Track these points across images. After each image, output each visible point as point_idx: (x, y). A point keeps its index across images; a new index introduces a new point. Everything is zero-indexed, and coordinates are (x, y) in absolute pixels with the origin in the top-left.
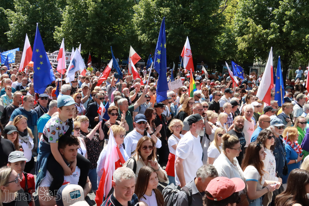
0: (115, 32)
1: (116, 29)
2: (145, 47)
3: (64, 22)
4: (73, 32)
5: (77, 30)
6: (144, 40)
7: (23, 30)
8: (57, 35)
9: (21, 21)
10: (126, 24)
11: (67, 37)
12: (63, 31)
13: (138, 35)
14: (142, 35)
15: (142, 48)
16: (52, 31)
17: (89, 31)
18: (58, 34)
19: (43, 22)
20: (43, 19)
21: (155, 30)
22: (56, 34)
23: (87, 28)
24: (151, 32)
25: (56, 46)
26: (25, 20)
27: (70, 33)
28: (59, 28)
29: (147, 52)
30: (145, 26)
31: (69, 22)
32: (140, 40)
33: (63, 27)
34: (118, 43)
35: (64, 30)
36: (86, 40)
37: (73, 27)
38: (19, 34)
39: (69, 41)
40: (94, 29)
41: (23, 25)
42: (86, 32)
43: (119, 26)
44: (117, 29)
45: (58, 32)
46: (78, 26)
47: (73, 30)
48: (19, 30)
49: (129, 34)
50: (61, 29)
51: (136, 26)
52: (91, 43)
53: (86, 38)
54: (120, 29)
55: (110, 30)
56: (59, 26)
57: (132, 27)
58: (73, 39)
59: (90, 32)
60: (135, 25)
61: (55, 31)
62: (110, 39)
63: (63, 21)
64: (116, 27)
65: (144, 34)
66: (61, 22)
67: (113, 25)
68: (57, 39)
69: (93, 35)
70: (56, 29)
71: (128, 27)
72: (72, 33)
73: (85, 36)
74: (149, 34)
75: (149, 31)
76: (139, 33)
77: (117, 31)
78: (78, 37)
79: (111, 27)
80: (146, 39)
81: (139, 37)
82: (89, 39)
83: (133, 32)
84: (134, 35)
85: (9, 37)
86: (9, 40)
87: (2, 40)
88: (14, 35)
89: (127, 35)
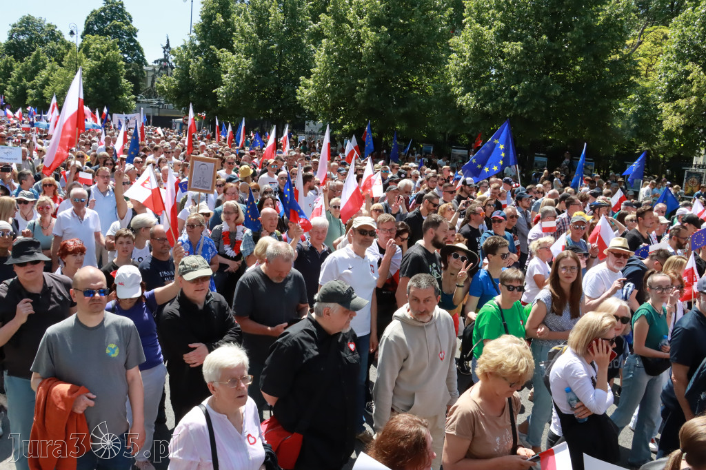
0: (411, 89)
1: (414, 83)
2: (470, 119)
3: (317, 70)
4: (333, 88)
5: (340, 84)
6: (468, 105)
8: (303, 93)
9: (243, 69)
10: (434, 74)
11: (321, 96)
12: (313, 87)
13: (456, 96)
14: (465, 95)
15: (464, 122)
16: (295, 87)
17: (362, 85)
18: (306, 91)
19: (279, 69)
20: (280, 65)
21: (490, 86)
22: (301, 91)
23: (360, 81)
24: (484, 90)
25: (300, 114)
26: (249, 67)
27: (328, 91)
28: (308, 80)
29: (473, 128)
30: (472, 78)
31: (326, 70)
32: (461, 106)
33: (315, 77)
34: (417, 110)
35: (317, 84)
36: (356, 104)
37: (333, 79)
38: (237, 91)
39: (325, 105)
40: (371, 83)
41: (244, 77)
42: (357, 88)
43: (420, 79)
44: (417, 85)
45: (305, 88)
46: (343, 76)
47: (332, 84)
48: (238, 84)
49: (439, 94)
50: (311, 82)
51: (453, 78)
52: (366, 108)
53: (357, 100)
54: (422, 84)
55: (402, 86)
56: (308, 77)
57: (446, 80)
58: (332, 102)
59: (365, 88)
60: (452, 75)
61: (300, 85)
62: (402, 103)
63: (316, 67)
64: (414, 80)
66: (312, 70)
67: (408, 76)
68: (302, 101)
69: (369, 93)
70: (301, 83)
71: (439, 79)
72: (331, 89)
73: (355, 96)
74: (479, 94)
75: (479, 88)
76: (458, 91)
77: (416, 88)
78: (341, 96)
79: (404, 80)
80: (471, 103)
81: (459, 101)
82: (362, 101)
83: (448, 88)
84: (448, 95)
85: (221, 98)
86: (220, 103)
87: (209, 103)
88: (229, 94)
89: (436, 95)
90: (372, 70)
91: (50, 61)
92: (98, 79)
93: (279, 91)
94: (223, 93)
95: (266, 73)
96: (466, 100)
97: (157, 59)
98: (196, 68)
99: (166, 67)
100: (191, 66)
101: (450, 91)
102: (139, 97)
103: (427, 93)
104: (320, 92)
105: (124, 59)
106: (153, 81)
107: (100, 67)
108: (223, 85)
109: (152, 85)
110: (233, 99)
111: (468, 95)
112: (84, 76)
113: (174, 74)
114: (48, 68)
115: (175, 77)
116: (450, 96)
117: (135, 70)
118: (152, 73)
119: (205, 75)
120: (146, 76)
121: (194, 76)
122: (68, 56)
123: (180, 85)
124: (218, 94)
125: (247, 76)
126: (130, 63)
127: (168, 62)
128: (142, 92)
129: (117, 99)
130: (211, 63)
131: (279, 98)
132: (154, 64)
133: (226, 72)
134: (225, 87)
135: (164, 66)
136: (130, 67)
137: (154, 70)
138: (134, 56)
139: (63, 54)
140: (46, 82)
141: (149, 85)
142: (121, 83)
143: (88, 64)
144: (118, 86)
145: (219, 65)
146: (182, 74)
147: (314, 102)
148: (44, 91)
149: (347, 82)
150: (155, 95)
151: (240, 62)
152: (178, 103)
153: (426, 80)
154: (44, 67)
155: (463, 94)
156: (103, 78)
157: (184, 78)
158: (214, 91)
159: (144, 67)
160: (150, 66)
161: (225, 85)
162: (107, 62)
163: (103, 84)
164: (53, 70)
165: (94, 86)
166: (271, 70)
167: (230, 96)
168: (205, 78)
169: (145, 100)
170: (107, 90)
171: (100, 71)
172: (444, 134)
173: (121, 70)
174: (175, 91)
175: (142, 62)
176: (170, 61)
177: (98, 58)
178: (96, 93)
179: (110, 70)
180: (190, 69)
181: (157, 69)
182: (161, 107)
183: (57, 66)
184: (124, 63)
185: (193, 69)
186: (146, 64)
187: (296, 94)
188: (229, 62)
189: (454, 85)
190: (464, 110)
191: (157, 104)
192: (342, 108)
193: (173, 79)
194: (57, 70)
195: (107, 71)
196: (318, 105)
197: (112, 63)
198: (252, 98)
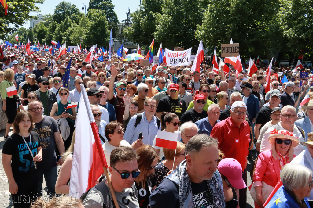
90: (235, 19)
91: (73, 23)
92: (95, 30)
93: (185, 33)
94: (156, 35)
95: (178, 24)
96: (289, 33)
97: (124, 20)
98: (143, 22)
99: (128, 24)
100: (141, 22)
101: (279, 28)
102: (115, 39)
103: (266, 30)
104: (207, 33)
105: (108, 20)
106: (122, 31)
107: (96, 24)
108: (157, 31)
109: (122, 33)
111: (290, 30)
112: (89, 29)
113: (132, 26)
114: (72, 26)
115: (133, 27)
116: (279, 31)
117: (113, 25)
118: (122, 27)
119: (148, 26)
120: (118, 28)
121: (143, 27)
122: (81, 19)
123: (135, 31)
124: (154, 35)
125: (168, 25)
126: (110, 22)
127: (129, 21)
128: (116, 36)
129: (104, 40)
130: (151, 20)
131: (186, 36)
132: (122, 22)
133: (158, 24)
134: (158, 32)
135: (127, 23)
136: (110, 24)
137: (122, 25)
138: (112, 19)
139: (79, 19)
140: (71, 33)
141: (120, 33)
142: (106, 32)
143: (90, 23)
144: (105, 33)
145: (155, 21)
146: (136, 26)
147: (204, 37)
148: (70, 37)
149: (222, 26)
150: (123, 38)
151: (165, 19)
152: (134, 40)
153: (265, 24)
154: (70, 26)
155: (287, 29)
156: (98, 30)
157: (137, 28)
158: (152, 34)
159: (118, 24)
160: (121, 23)
161: (158, 31)
162: (99, 21)
163: (98, 33)
164: (74, 26)
165: (93, 34)
166: (181, 22)
168: (147, 27)
169: (118, 40)
170: (99, 36)
171: (96, 26)
173: (106, 26)
174: (133, 34)
175: (116, 22)
176: (130, 20)
177: (95, 20)
178: (94, 37)
179: (101, 26)
180: (140, 23)
181: (124, 25)
182: (126, 44)
183: (76, 25)
184: (108, 22)
185: (142, 23)
186: (119, 23)
187: (195, 34)
188: (160, 19)
189: (282, 25)
190: (287, 38)
191: (124, 42)
192: (219, 41)
193: (131, 28)
194: (76, 27)
195: (99, 26)
196: (206, 39)
197: (102, 22)
198: (172, 37)
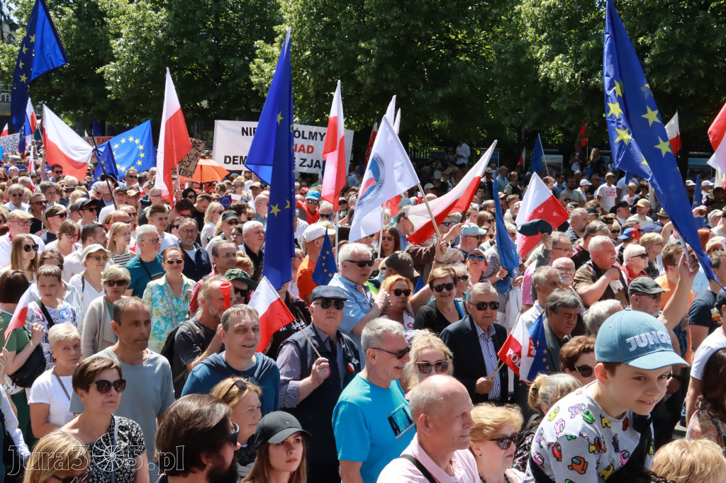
0: (455, 53)
1: (459, 42)
2: (564, 102)
3: (284, 27)
4: (315, 58)
5: (329, 53)
6: (559, 77)
7: (155, 58)
8: (263, 71)
9: (149, 28)
10: (495, 22)
12: (280, 58)
13: (537, 62)
14: (551, 60)
15: (554, 106)
16: (247, 58)
17: (366, 52)
18: (267, 67)
19: (216, 28)
20: (217, 19)
22: (259, 67)
23: (363, 45)
24: (587, 48)
25: (257, 106)
26: (161, 26)
27: (305, 64)
28: (269, 46)
29: (570, 117)
31: (302, 27)
32: (547, 79)
33: (281, 41)
34: (467, 89)
37: (315, 43)
38: (141, 71)
39: (303, 90)
40: (383, 47)
41: (153, 43)
42: (359, 57)
43: (471, 33)
44: (465, 44)
45: (265, 62)
46: (332, 38)
47: (314, 51)
48: (142, 58)
49: (506, 60)
50: (275, 50)
51: (530, 30)
52: (376, 92)
53: (359, 78)
54: (473, 43)
55: (437, 49)
56: (270, 40)
57: (517, 32)
58: (313, 84)
59: (372, 57)
60: (528, 24)
61: (256, 56)
63: (282, 22)
64: (460, 36)
65: (561, 56)
66: (275, 28)
67: (448, 30)
68: (261, 84)
69: (381, 66)
70: (257, 52)
71: (503, 32)
72: (312, 62)
73: (356, 72)
74: (577, 55)
75: (579, 44)
76: (540, 52)
77: (464, 51)
79: (442, 38)
80: (566, 73)
81: (543, 69)
82: (369, 81)
83: (521, 49)
84: (523, 60)
85: (111, 83)
86: (110, 92)
87: (90, 93)
88: (126, 75)
89: (501, 61)
110: (135, 83)
167: (129, 80)
172: (519, 131)
